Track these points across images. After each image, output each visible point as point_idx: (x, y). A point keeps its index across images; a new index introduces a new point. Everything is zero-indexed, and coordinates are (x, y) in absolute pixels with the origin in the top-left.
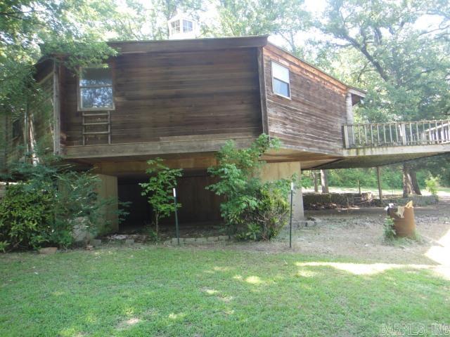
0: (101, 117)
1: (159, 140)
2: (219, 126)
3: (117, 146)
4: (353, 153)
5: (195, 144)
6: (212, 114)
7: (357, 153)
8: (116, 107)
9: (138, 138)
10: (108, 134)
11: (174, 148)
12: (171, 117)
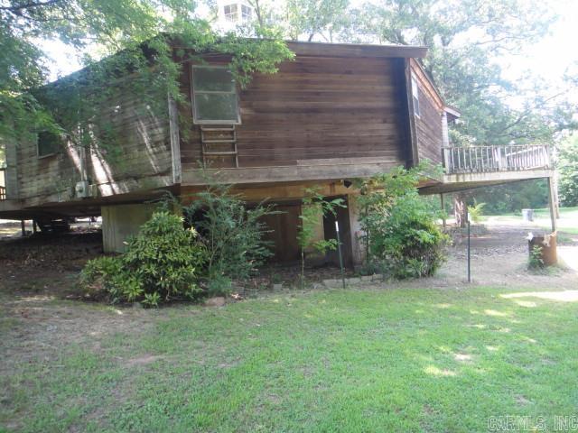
0: (224, 133)
1: (296, 163)
2: (360, 148)
3: (246, 171)
4: (453, 180)
5: (336, 169)
6: (353, 134)
7: (457, 179)
8: (243, 121)
9: (272, 160)
10: (235, 155)
11: (313, 173)
12: (308, 135)
